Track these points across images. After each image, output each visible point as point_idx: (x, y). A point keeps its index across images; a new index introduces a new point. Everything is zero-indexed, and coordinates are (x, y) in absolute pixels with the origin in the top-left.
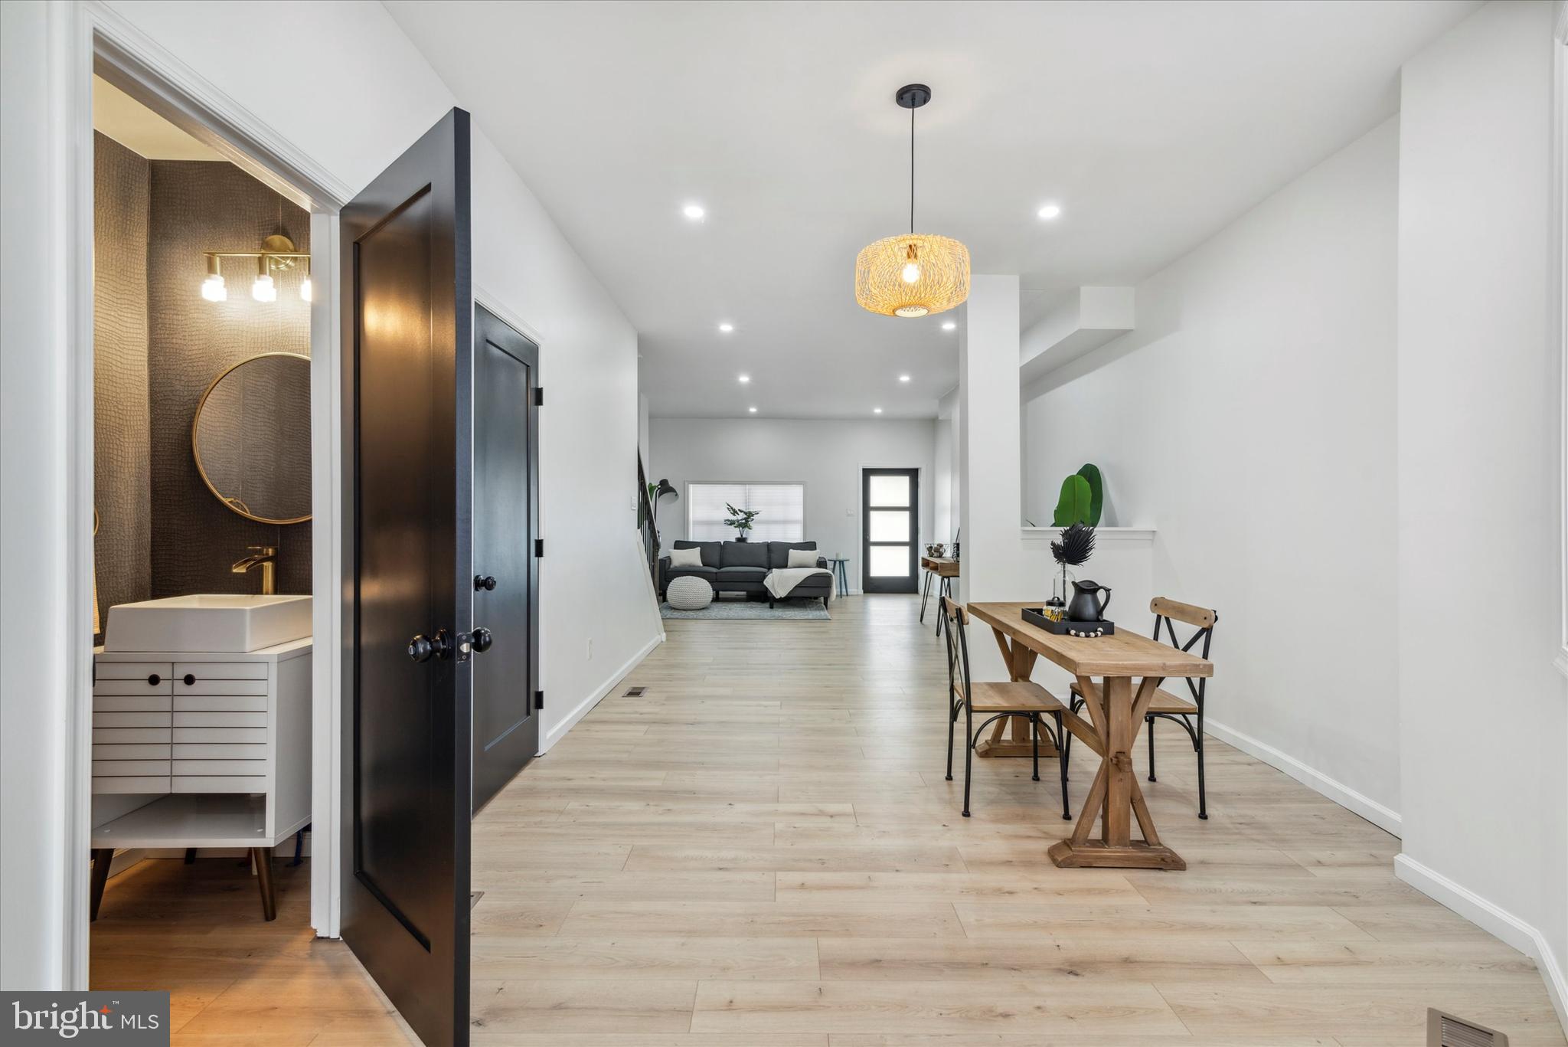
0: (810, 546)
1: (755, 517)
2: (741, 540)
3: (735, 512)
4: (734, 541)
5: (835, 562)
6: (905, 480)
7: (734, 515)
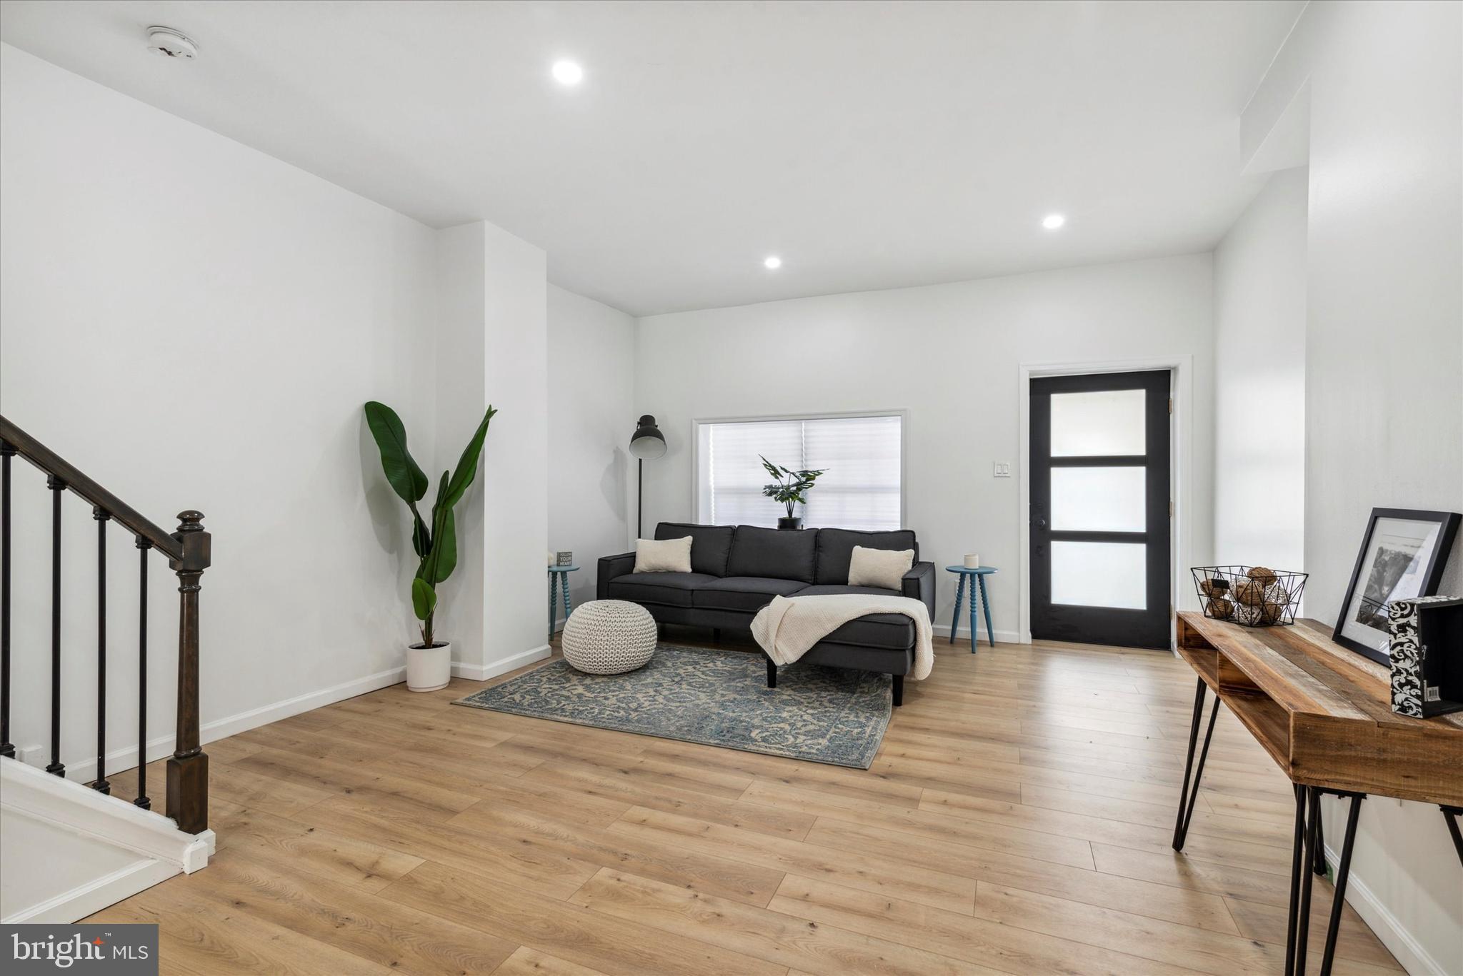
0: (903, 540)
1: (818, 481)
2: (788, 524)
3: (776, 473)
4: (775, 526)
5: (963, 575)
6: (1137, 399)
7: (777, 478)
